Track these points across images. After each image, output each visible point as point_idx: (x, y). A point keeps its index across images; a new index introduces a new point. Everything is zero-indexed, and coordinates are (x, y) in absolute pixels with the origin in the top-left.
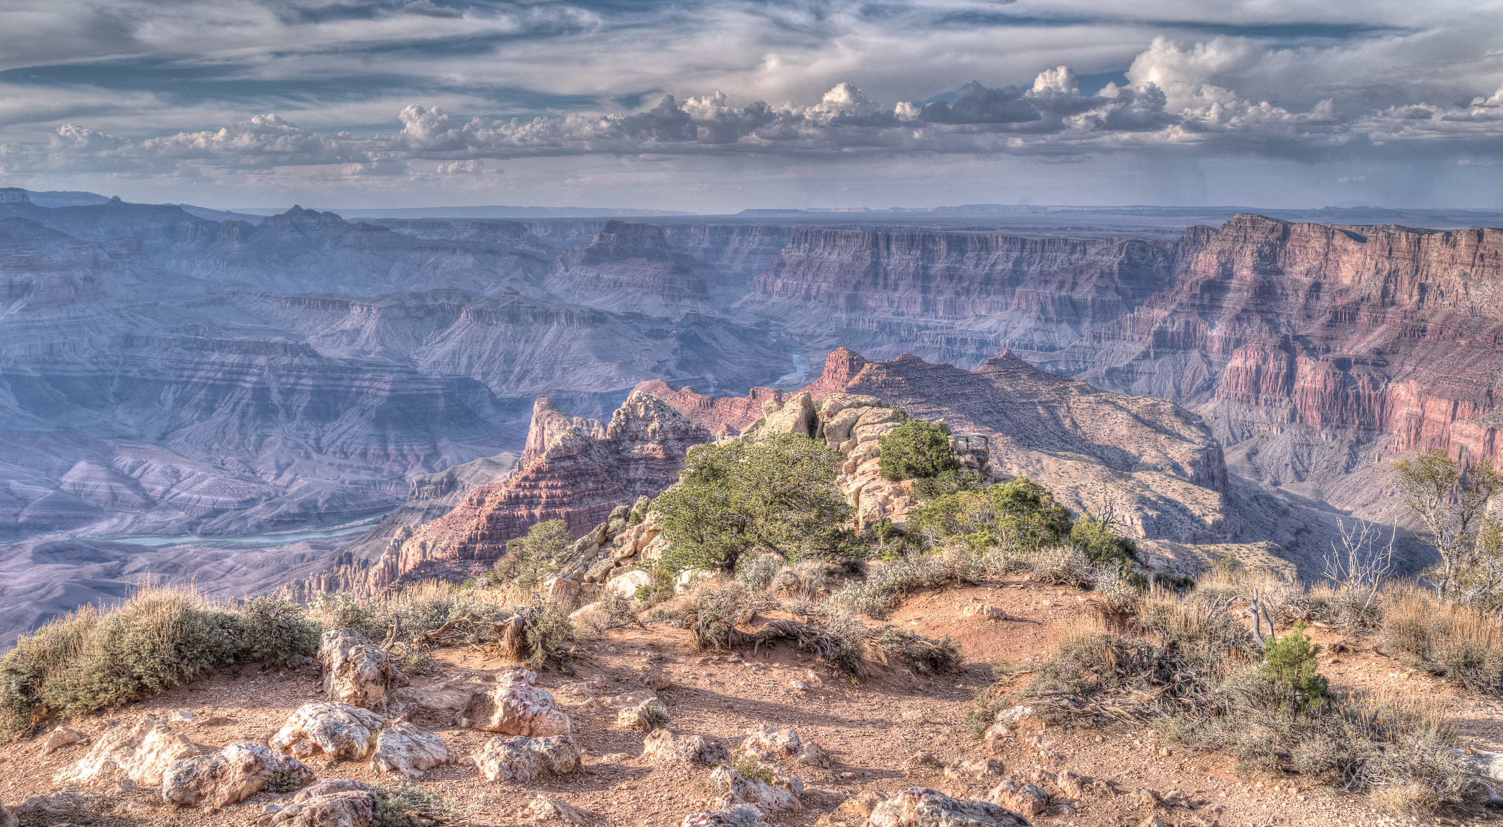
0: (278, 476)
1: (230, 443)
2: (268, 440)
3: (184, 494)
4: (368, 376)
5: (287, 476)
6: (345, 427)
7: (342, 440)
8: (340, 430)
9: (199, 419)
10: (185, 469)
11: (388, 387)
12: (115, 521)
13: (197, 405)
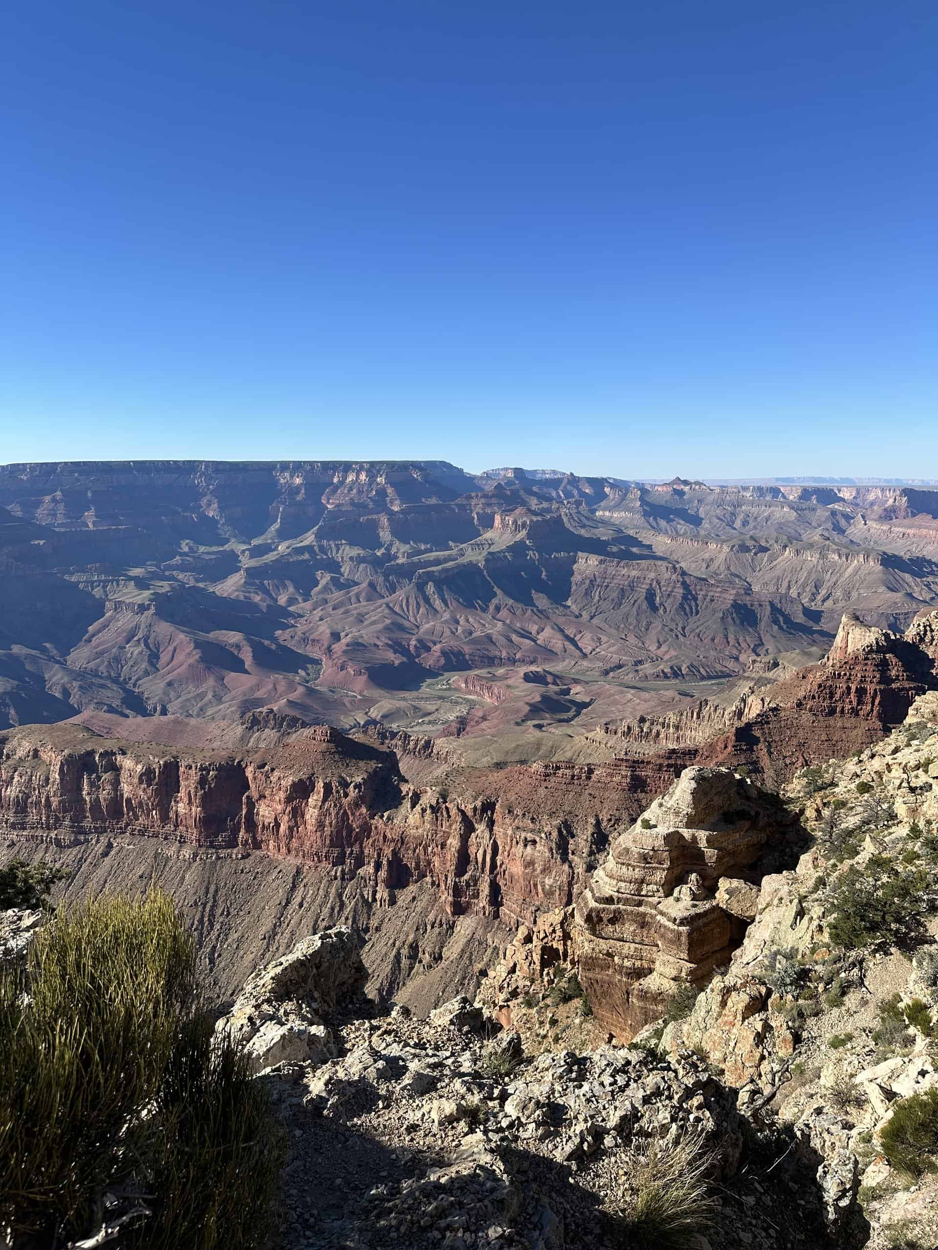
0: (659, 648)
1: (630, 624)
2: (653, 625)
3: (603, 653)
4: (719, 589)
5: (664, 648)
6: (701, 622)
7: (700, 629)
8: (698, 624)
9: (613, 608)
10: (604, 639)
11: (732, 597)
12: (565, 663)
13: (613, 600)
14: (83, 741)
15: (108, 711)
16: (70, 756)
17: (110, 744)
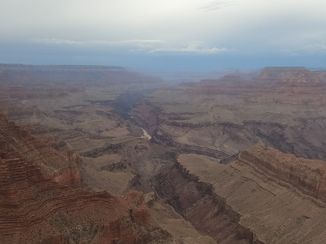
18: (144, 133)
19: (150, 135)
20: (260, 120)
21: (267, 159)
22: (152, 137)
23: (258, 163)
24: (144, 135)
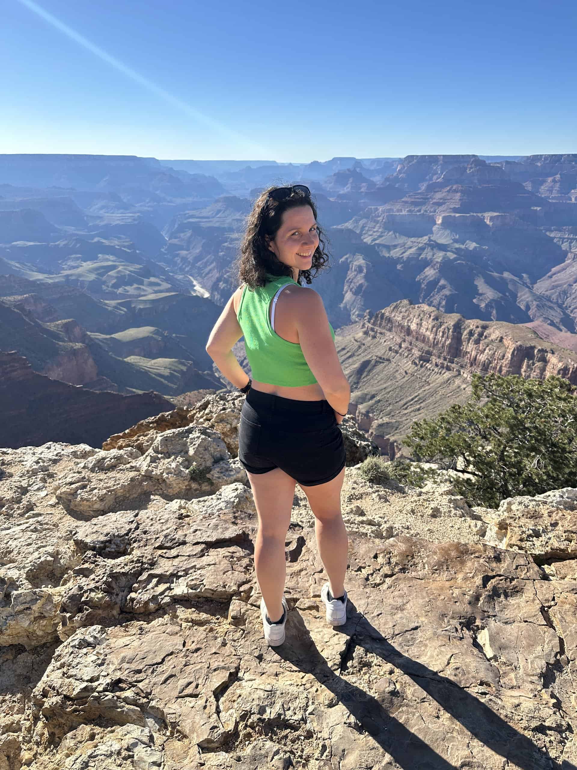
14: (531, 339)
15: (550, 324)
16: (521, 346)
17: (546, 345)
18: (194, 286)
19: (207, 290)
20: (398, 255)
21: (417, 324)
22: (212, 294)
23: (401, 332)
24: (195, 291)
